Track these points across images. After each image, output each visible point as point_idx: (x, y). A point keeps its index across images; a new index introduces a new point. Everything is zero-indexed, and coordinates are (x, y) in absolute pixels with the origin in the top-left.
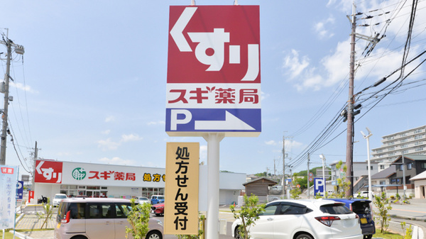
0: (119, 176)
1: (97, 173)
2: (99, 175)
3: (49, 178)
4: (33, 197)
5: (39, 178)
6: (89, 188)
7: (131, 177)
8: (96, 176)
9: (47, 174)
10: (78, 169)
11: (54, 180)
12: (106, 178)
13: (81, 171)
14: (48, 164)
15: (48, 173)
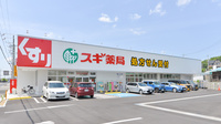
0: (110, 60)
1: (89, 55)
2: (92, 58)
3: (36, 60)
4: (15, 86)
5: (23, 61)
6: (78, 72)
7: (121, 61)
8: (88, 59)
9: (34, 56)
10: (70, 50)
11: (42, 64)
12: (98, 61)
13: (73, 52)
14: (33, 42)
15: (35, 54)
